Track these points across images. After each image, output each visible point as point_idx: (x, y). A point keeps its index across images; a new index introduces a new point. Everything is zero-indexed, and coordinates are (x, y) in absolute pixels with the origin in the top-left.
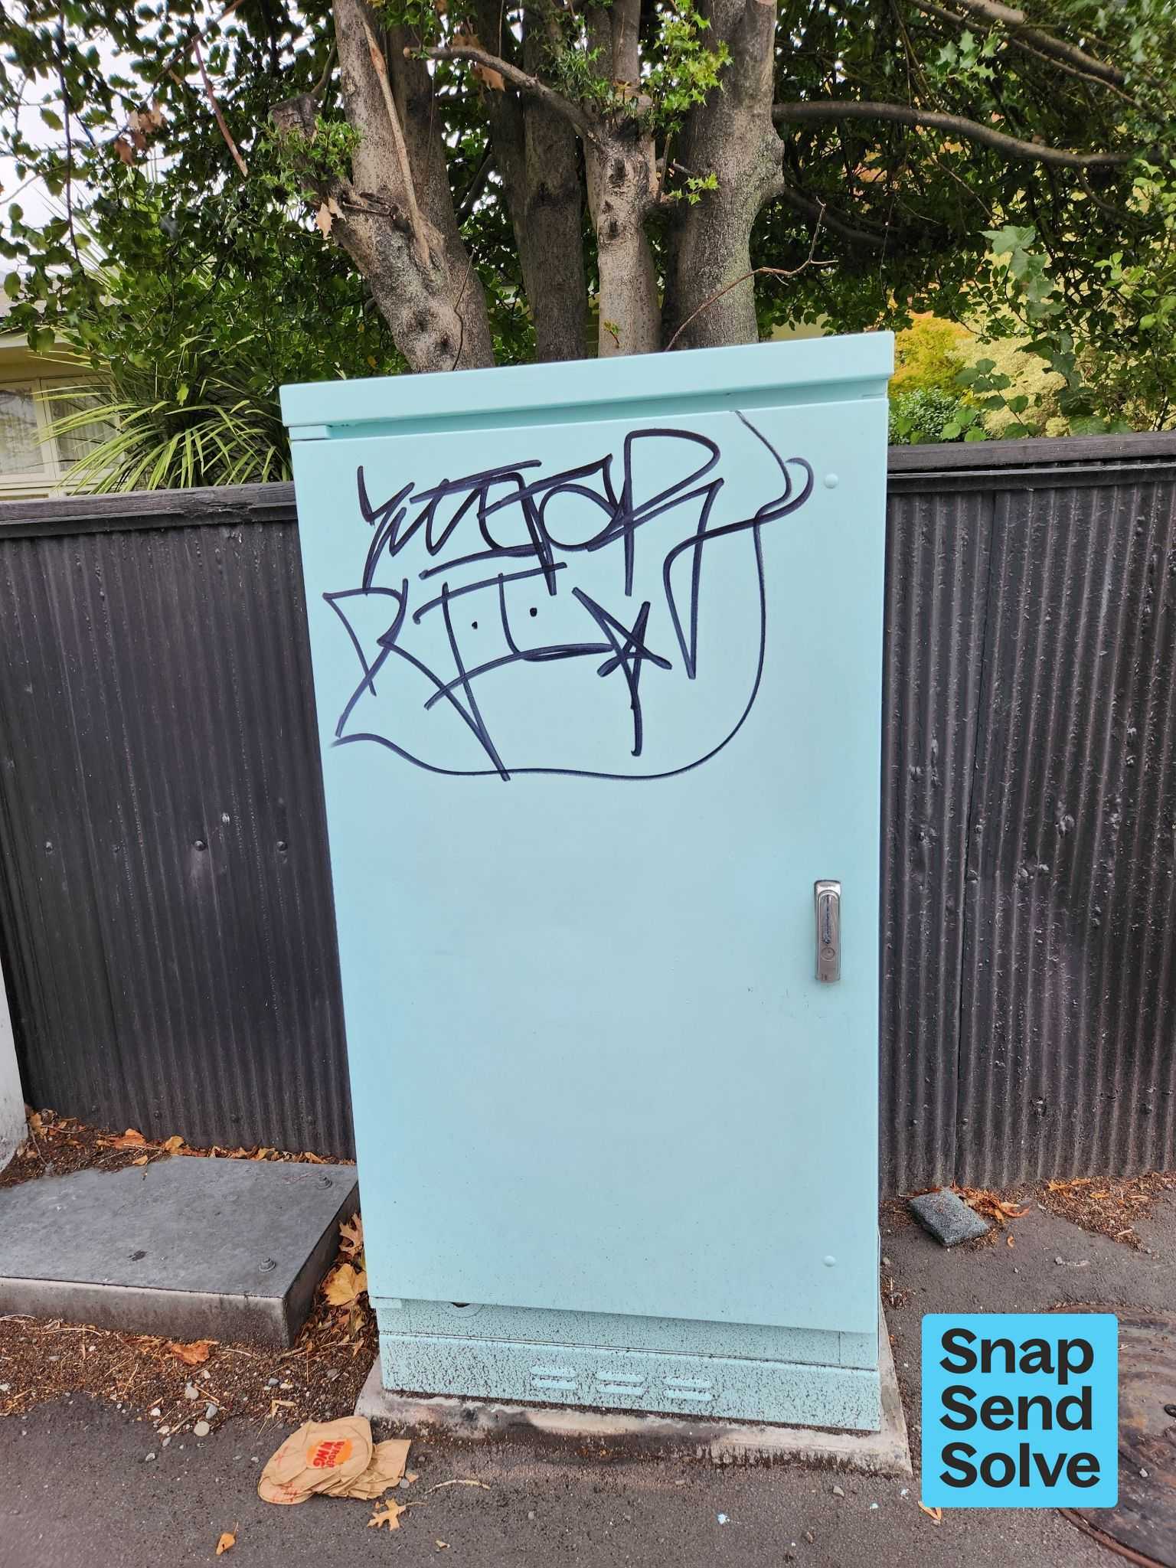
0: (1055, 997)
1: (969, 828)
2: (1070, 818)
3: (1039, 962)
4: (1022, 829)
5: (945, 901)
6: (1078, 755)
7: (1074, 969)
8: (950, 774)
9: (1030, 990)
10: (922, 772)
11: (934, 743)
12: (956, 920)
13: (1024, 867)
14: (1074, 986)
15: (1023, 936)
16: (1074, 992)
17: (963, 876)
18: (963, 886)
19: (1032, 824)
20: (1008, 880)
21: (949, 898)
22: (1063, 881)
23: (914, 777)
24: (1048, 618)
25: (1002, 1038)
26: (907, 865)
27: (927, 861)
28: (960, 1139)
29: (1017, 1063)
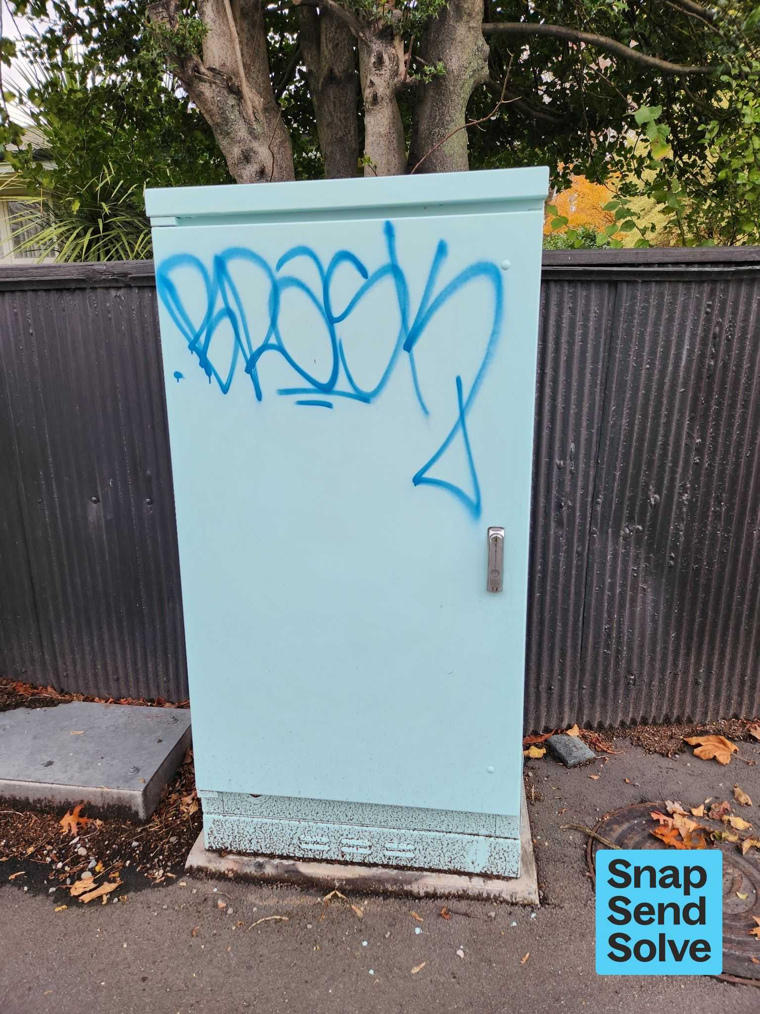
0: (644, 610)
1: (592, 501)
2: (657, 496)
3: (634, 588)
4: (627, 503)
5: (576, 547)
6: (664, 455)
7: (656, 592)
8: (582, 466)
9: (628, 606)
10: (564, 464)
11: (572, 446)
12: (582, 560)
13: (627, 527)
14: (656, 603)
15: (625, 571)
16: (656, 608)
17: (588, 531)
18: (588, 537)
19: (633, 499)
20: (616, 534)
21: (578, 546)
22: (651, 537)
23: (559, 467)
24: (648, 366)
25: (609, 635)
26: (553, 524)
27: (565, 520)
28: (581, 700)
29: (618, 652)
